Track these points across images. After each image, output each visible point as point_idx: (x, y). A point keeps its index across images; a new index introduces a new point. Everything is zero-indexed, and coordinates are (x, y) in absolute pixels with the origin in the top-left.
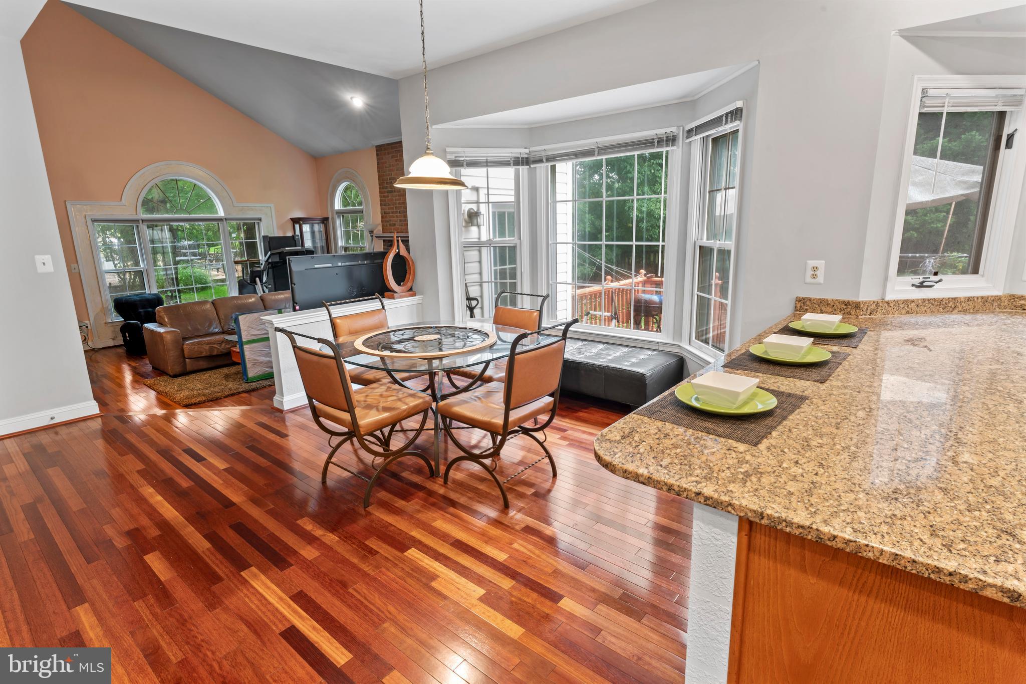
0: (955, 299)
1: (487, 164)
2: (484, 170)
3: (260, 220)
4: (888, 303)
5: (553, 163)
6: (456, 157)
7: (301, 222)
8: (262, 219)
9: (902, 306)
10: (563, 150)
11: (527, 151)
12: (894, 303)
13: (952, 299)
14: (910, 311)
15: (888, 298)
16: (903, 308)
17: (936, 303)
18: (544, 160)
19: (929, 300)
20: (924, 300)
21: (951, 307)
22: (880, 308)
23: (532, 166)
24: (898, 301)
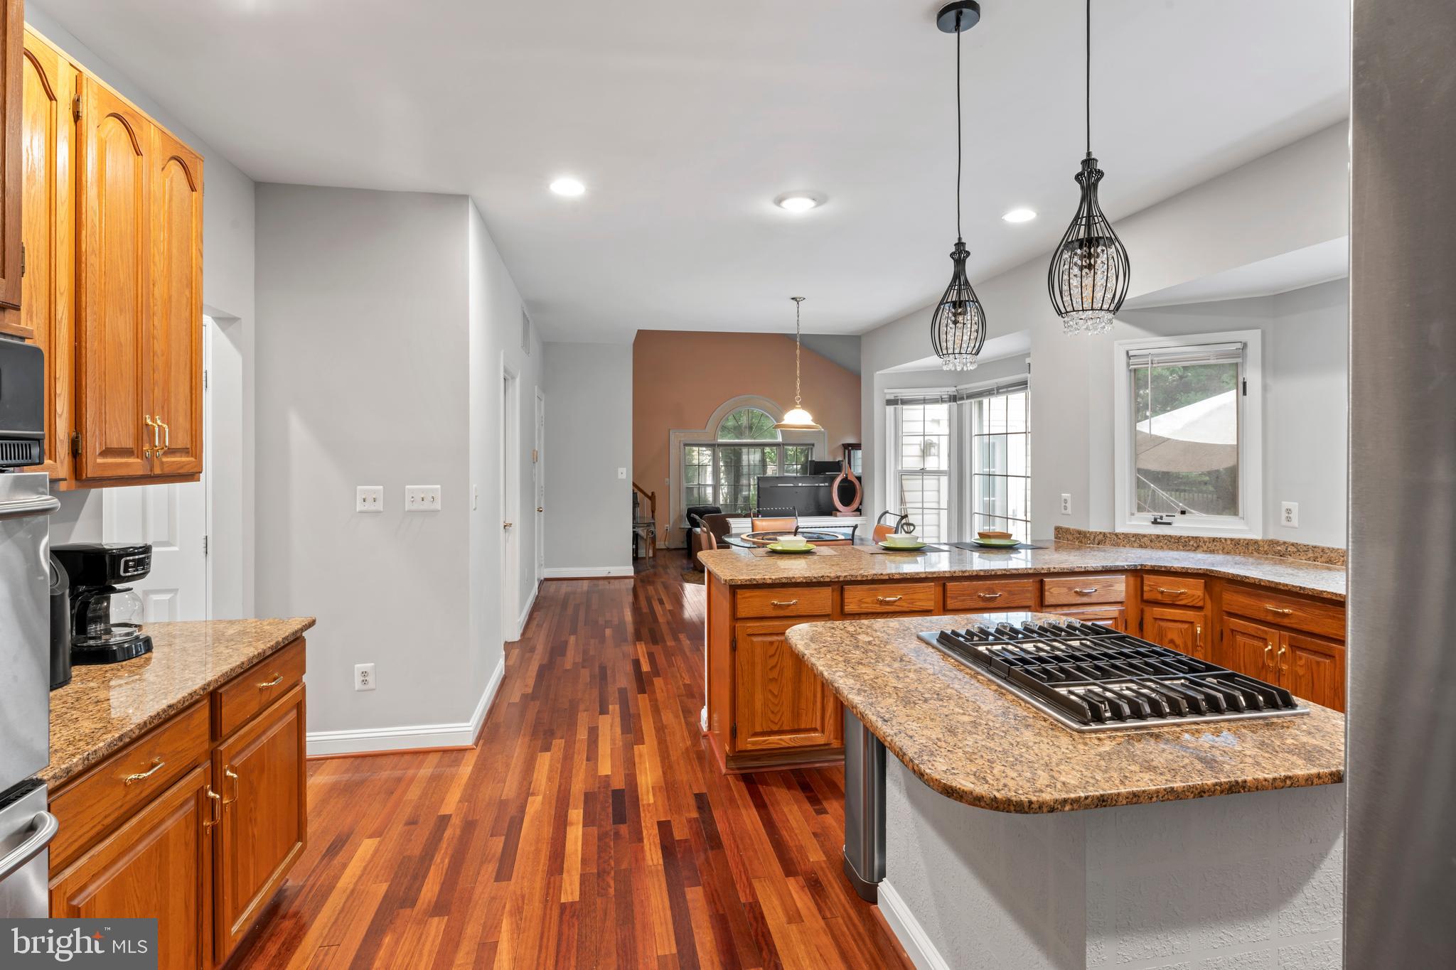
0: (1196, 538)
1: (925, 401)
2: (921, 407)
3: (813, 445)
4: (1116, 535)
5: (980, 399)
6: (895, 397)
7: (850, 448)
8: (815, 445)
9: (1133, 539)
10: (979, 388)
11: (954, 389)
12: (1123, 536)
13: (1193, 537)
14: (1143, 545)
15: (1119, 530)
16: (1135, 541)
17: (1173, 540)
18: (965, 397)
19: (1164, 537)
20: (1158, 536)
21: (1193, 546)
22: (1108, 539)
23: (958, 403)
24: (1128, 534)
